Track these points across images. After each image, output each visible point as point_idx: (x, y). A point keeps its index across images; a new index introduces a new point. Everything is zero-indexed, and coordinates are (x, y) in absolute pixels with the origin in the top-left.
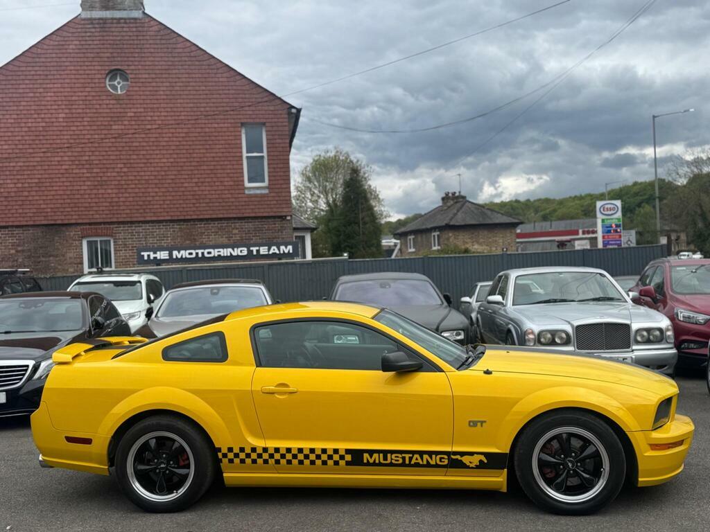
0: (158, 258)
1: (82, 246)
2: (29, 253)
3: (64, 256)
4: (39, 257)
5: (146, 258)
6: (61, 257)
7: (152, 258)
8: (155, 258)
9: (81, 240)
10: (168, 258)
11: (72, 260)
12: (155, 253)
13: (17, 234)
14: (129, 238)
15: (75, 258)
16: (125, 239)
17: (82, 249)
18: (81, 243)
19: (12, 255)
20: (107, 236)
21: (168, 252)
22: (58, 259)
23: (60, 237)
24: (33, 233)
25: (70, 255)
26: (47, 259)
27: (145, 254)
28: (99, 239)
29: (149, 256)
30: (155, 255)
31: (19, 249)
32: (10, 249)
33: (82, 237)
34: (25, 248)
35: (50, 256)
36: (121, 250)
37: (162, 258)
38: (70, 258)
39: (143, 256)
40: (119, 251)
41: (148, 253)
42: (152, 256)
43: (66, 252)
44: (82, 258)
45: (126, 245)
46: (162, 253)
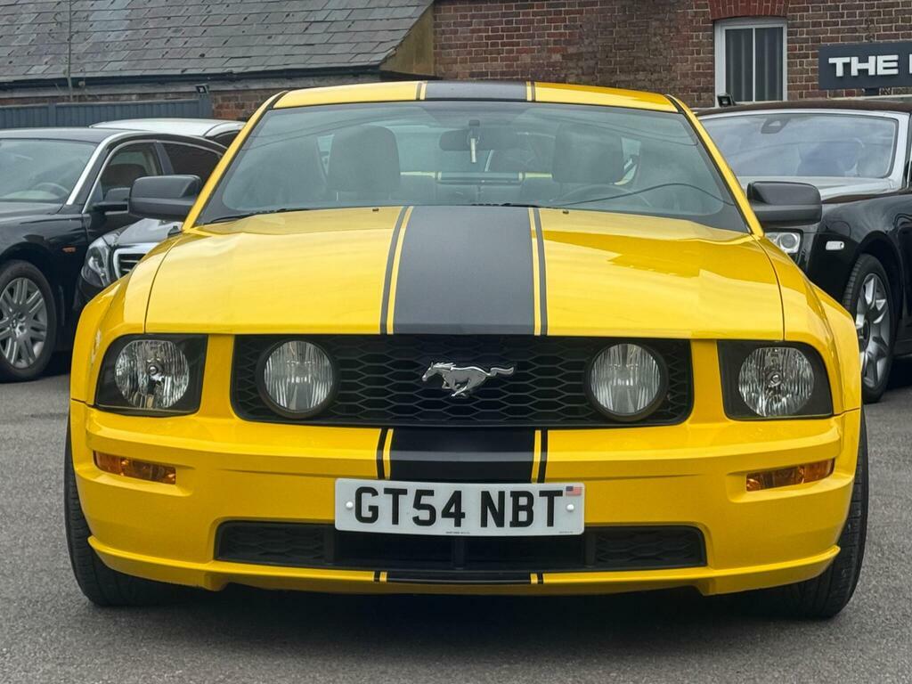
0: (872, 72)
1: (713, 44)
2: (592, 63)
3: (669, 69)
4: (613, 72)
5: (840, 72)
6: (664, 74)
7: (854, 72)
8: (863, 72)
9: (713, 29)
10: (895, 72)
11: (688, 81)
12: (864, 60)
13: (567, 13)
14: (826, 24)
15: (695, 75)
16: (814, 25)
17: (713, 52)
18: (713, 37)
19: (553, 65)
20: (773, 17)
21: (895, 57)
22: (655, 76)
23: (662, 20)
24: (601, 12)
25: (682, 67)
26: (632, 77)
27: (839, 62)
28: (754, 26)
29: (847, 66)
30: (863, 66)
31: (571, 50)
32: (550, 51)
33: (714, 22)
34: (584, 50)
35: (637, 70)
36: (806, 56)
37: (881, 72)
38: (685, 75)
39: (834, 65)
40: (799, 57)
41: (847, 60)
42: (856, 66)
43: (675, 61)
44: (713, 76)
45: (819, 40)
46: (881, 59)
